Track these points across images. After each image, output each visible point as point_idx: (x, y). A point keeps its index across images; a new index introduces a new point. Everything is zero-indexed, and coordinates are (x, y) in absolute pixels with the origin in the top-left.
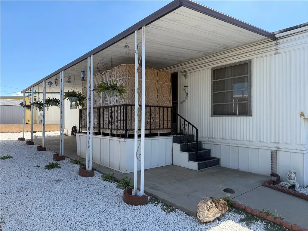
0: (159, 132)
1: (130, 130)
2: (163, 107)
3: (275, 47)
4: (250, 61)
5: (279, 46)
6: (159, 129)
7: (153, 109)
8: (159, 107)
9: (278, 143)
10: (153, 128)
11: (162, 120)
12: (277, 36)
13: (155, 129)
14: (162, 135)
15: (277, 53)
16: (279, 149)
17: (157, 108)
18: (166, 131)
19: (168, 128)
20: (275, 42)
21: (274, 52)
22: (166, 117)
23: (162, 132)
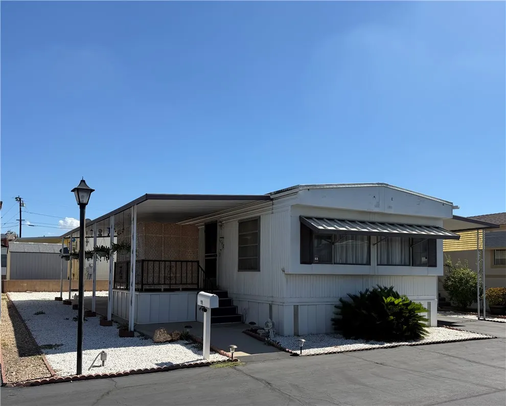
0: (181, 287)
1: (146, 284)
2: (187, 262)
3: (271, 207)
4: (260, 217)
5: (274, 206)
6: (181, 284)
7: (173, 264)
8: (182, 262)
9: (272, 297)
10: (174, 282)
11: (184, 275)
12: (272, 197)
13: (176, 284)
14: (184, 290)
15: (272, 213)
16: (273, 303)
17: (179, 264)
18: (189, 287)
19: (192, 284)
20: (271, 202)
21: (271, 212)
22: (191, 272)
23: (185, 287)
